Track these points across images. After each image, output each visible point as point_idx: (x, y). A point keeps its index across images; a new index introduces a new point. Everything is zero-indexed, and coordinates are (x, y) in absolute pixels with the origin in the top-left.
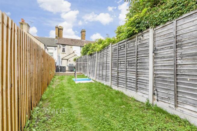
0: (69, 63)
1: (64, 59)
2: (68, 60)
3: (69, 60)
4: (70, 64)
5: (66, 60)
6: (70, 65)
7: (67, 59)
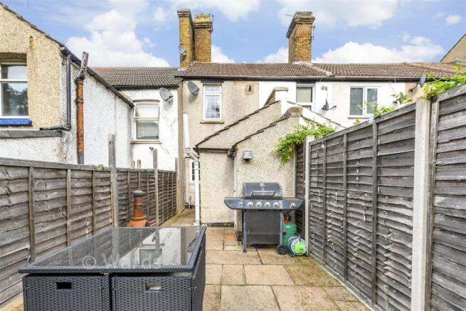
0: (244, 175)
1: (206, 150)
2: (231, 153)
3: (239, 156)
4: (248, 187)
5: (223, 158)
6: (251, 191)
7: (226, 151)
